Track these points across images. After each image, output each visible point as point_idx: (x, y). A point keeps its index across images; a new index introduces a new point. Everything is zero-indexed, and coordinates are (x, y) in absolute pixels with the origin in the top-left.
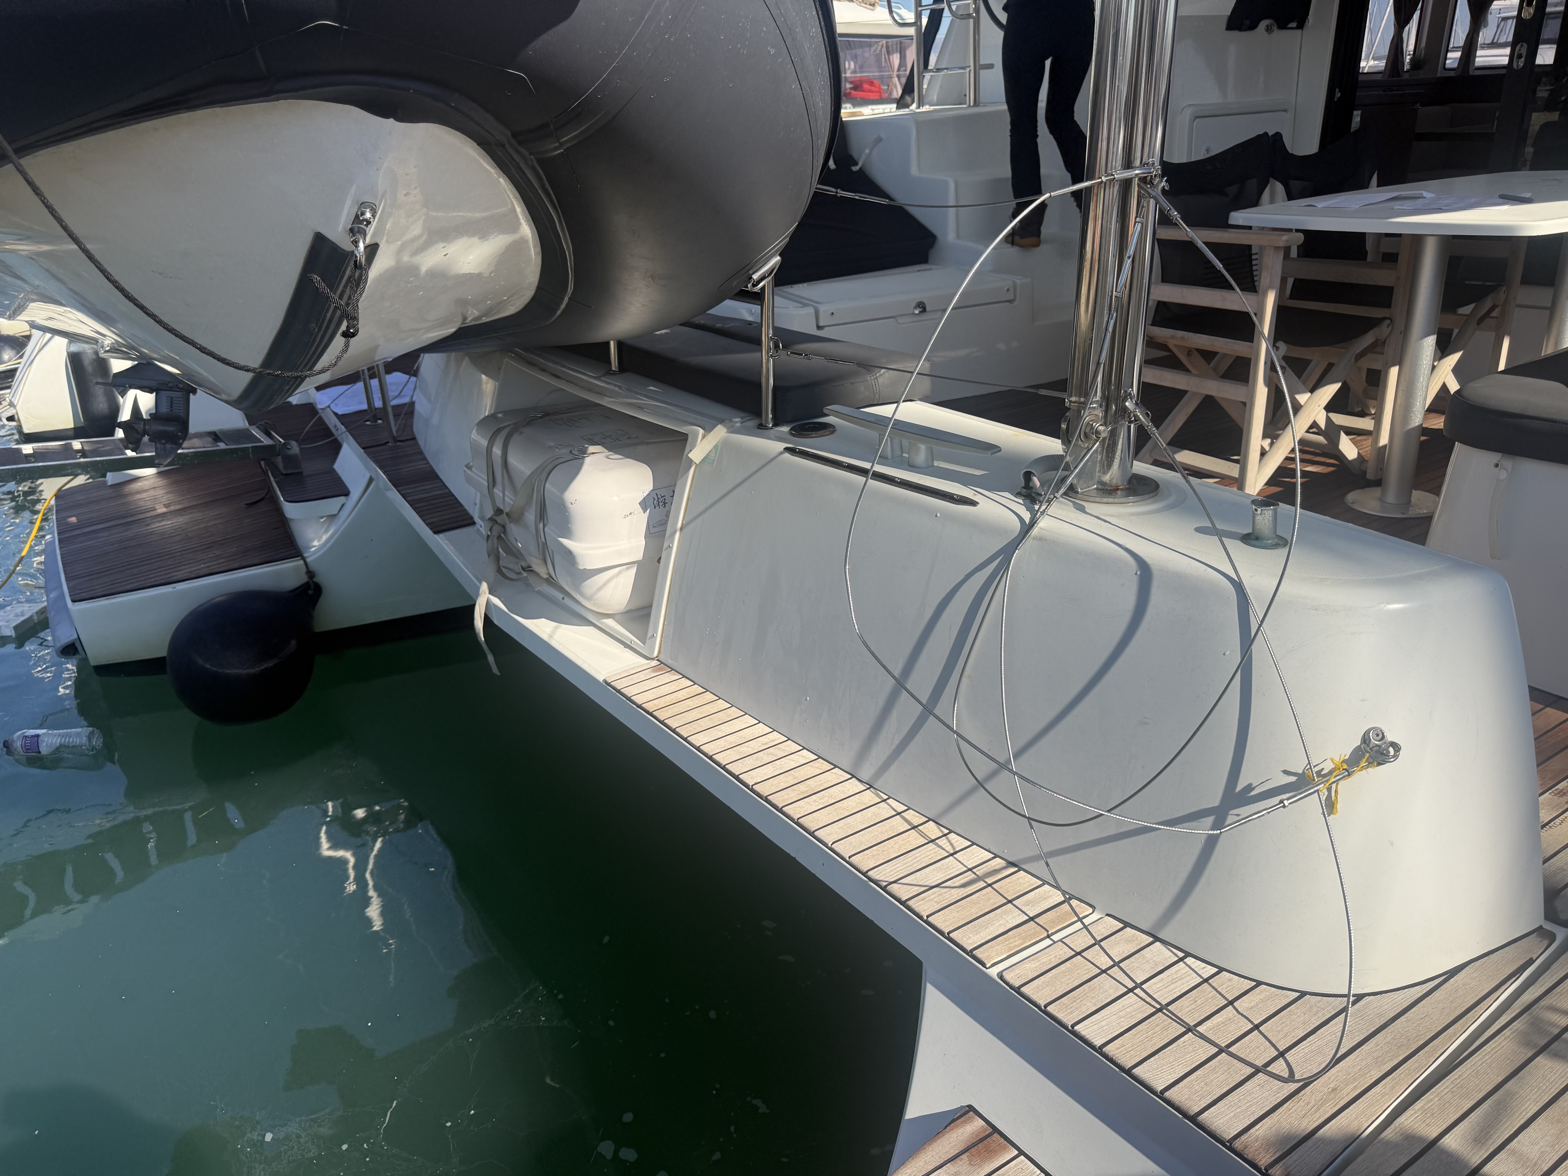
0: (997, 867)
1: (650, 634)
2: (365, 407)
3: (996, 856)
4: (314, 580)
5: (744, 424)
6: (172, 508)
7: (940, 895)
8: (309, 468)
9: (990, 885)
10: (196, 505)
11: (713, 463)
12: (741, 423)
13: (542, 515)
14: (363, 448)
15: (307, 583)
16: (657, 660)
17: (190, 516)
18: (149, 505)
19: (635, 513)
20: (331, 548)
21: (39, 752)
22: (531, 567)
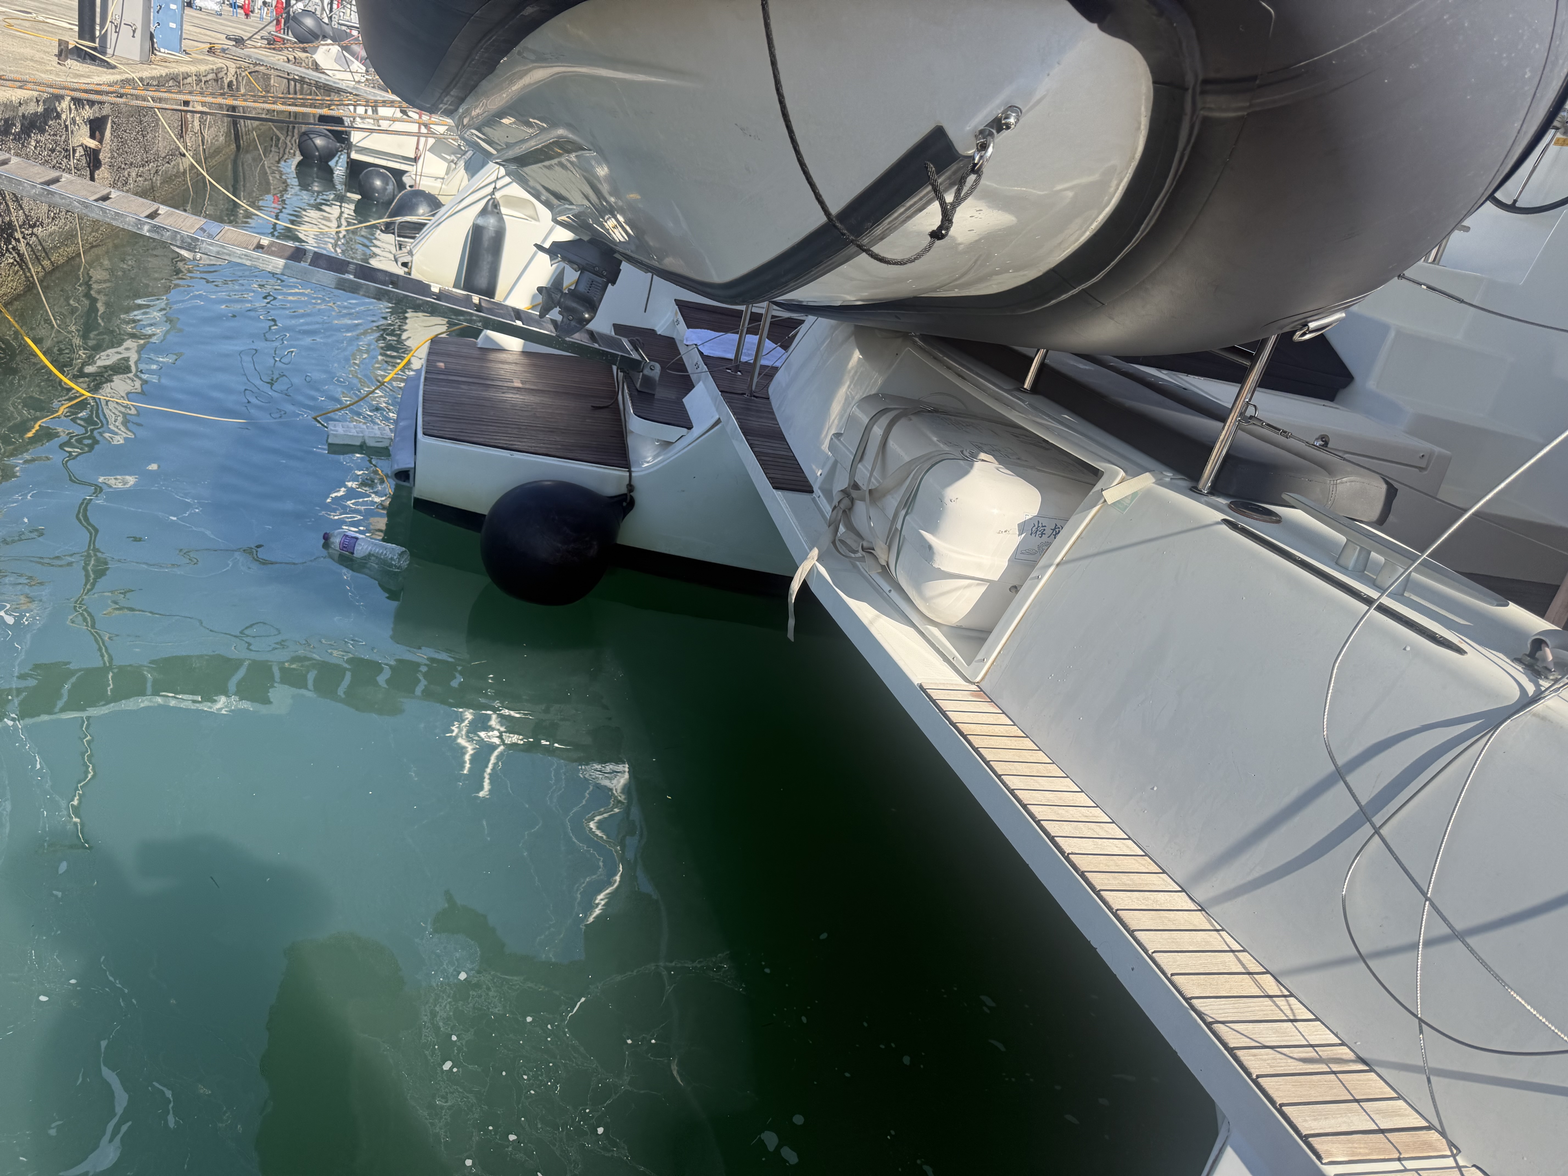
0: (1344, 1057)
1: (979, 657)
2: (731, 356)
3: (1343, 1044)
4: (631, 494)
5: (1174, 481)
6: (527, 386)
7: (1274, 1059)
8: (661, 393)
9: (1334, 1073)
10: (548, 391)
11: (1125, 509)
12: (1171, 479)
13: (909, 503)
14: (721, 391)
15: (625, 495)
16: (977, 686)
17: (542, 399)
18: (508, 376)
19: (1011, 532)
20: (657, 471)
21: (353, 553)
22: (874, 549)
